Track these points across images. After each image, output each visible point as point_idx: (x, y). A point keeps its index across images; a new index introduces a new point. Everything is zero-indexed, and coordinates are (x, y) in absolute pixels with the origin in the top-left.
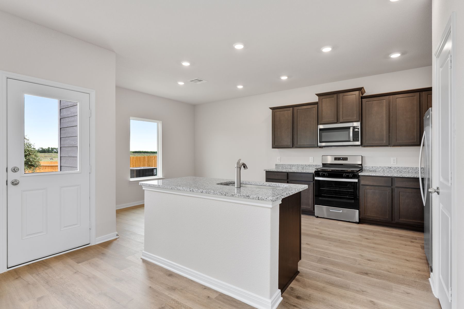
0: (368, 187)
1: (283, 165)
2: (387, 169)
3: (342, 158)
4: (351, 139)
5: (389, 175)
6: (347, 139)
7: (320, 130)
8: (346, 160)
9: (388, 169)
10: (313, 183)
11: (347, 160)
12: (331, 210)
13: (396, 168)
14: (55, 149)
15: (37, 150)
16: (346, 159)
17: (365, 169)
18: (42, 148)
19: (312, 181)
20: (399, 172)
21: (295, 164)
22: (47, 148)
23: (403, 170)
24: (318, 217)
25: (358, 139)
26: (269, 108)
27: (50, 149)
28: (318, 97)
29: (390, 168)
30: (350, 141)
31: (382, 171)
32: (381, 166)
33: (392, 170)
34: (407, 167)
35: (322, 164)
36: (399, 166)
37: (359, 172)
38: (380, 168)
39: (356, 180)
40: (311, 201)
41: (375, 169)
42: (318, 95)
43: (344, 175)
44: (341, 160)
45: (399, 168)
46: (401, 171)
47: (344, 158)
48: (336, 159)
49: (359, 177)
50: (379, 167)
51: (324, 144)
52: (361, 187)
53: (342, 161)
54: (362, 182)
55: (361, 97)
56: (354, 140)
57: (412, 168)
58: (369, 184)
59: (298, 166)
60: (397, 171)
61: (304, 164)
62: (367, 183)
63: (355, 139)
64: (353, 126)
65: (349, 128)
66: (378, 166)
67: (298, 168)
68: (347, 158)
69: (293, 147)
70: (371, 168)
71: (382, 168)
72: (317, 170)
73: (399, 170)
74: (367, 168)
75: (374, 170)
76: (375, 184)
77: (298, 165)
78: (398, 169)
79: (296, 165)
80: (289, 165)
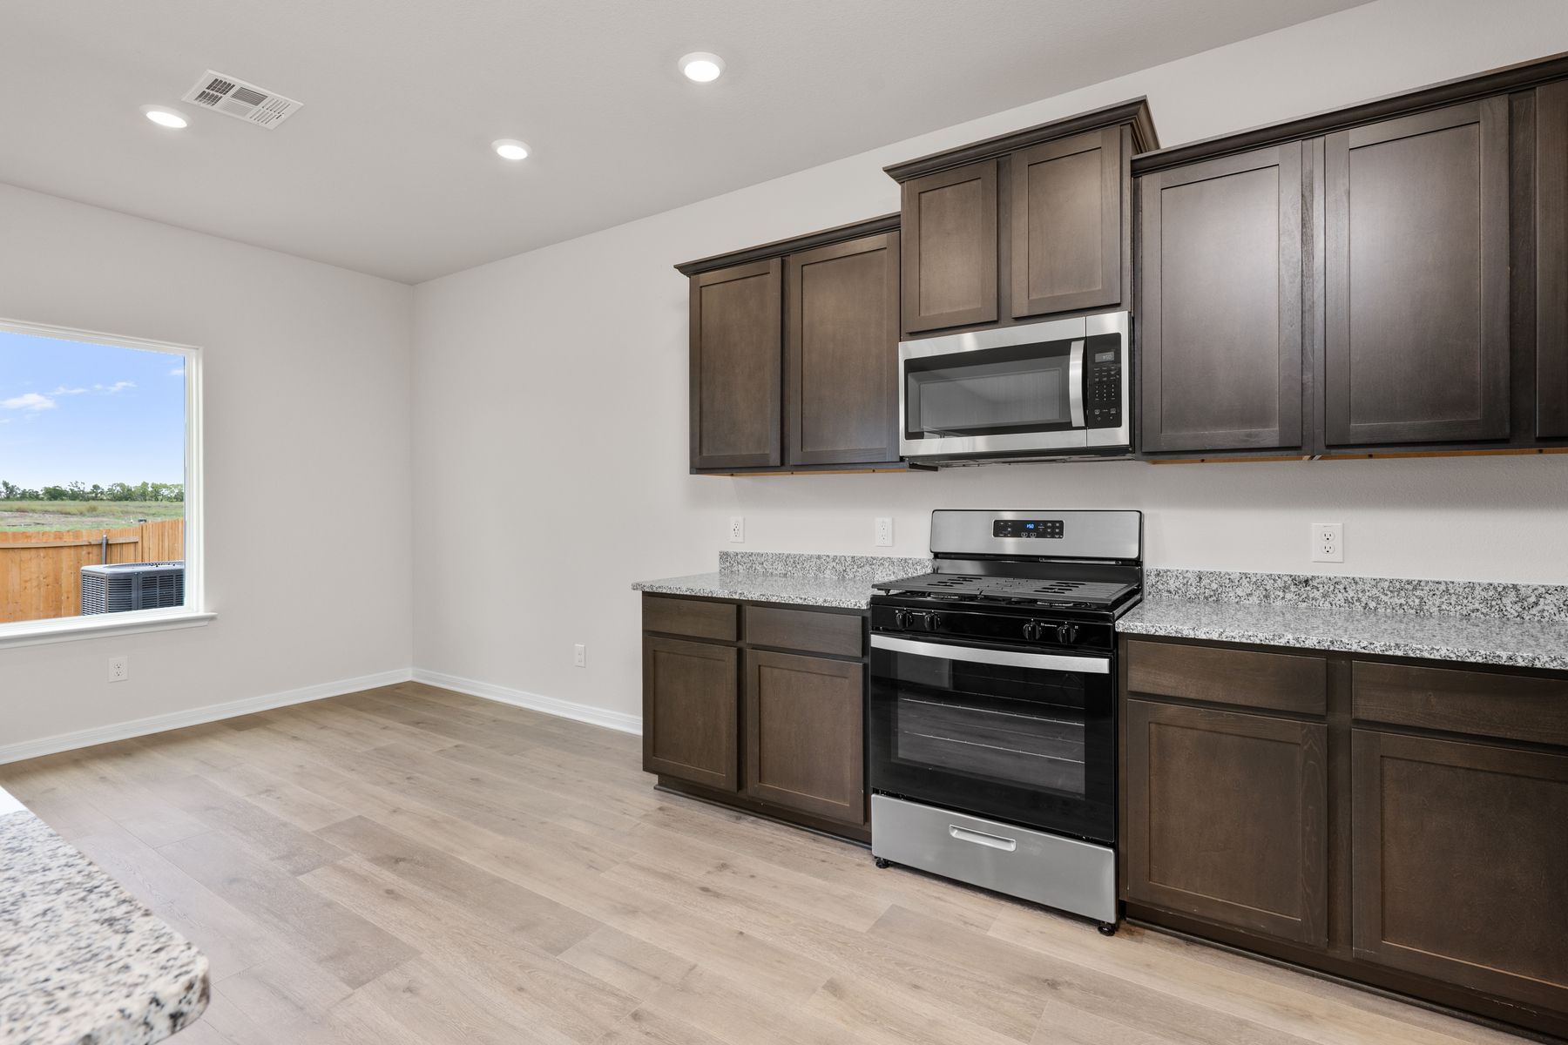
0: (1172, 709)
1: (754, 558)
2: (1285, 589)
3: (1036, 523)
4: (1077, 416)
5: (1311, 643)
6: (1052, 416)
7: (913, 366)
8: (1053, 537)
9: (1293, 588)
10: (865, 667)
11: (1061, 534)
12: (955, 834)
13: (1341, 587)
14: (165, 486)
15: (106, 490)
16: (1052, 529)
17: (1161, 587)
18: (122, 485)
19: (859, 654)
20: (1358, 607)
21: (807, 552)
22: (139, 484)
23: (1383, 597)
24: (884, 864)
25: (1113, 412)
26: (676, 267)
27: (150, 489)
28: (899, 187)
29: (1306, 581)
30: (1067, 426)
31: (1254, 600)
32: (1250, 571)
33: (1317, 594)
34: (1409, 583)
35: (932, 555)
36: (1357, 576)
37: (1117, 612)
38: (1244, 581)
39: (1100, 665)
40: (850, 770)
41: (1214, 586)
42: (899, 173)
43: (1028, 627)
44: (1029, 533)
45: (1359, 587)
46: (1372, 605)
47: (1045, 522)
48: (1001, 529)
49: (1116, 646)
50: (1235, 577)
51: (931, 446)
52: (1128, 704)
53: (1033, 540)
54: (1138, 678)
55: (1133, 162)
56: (1090, 422)
57: (1443, 587)
58: (1178, 694)
59: (819, 562)
60: (1346, 600)
61: (848, 553)
62: (1166, 683)
63: (1097, 412)
64: (1086, 338)
65: (1060, 349)
66: (1235, 570)
67: (821, 575)
68: (1061, 523)
69: (782, 463)
70: (1193, 581)
71: (1259, 584)
72: (883, 593)
73: (1359, 600)
74: (1171, 582)
75: (1208, 593)
76: (1218, 694)
77: (819, 557)
78: (1351, 594)
79: (811, 557)
80: (779, 557)
